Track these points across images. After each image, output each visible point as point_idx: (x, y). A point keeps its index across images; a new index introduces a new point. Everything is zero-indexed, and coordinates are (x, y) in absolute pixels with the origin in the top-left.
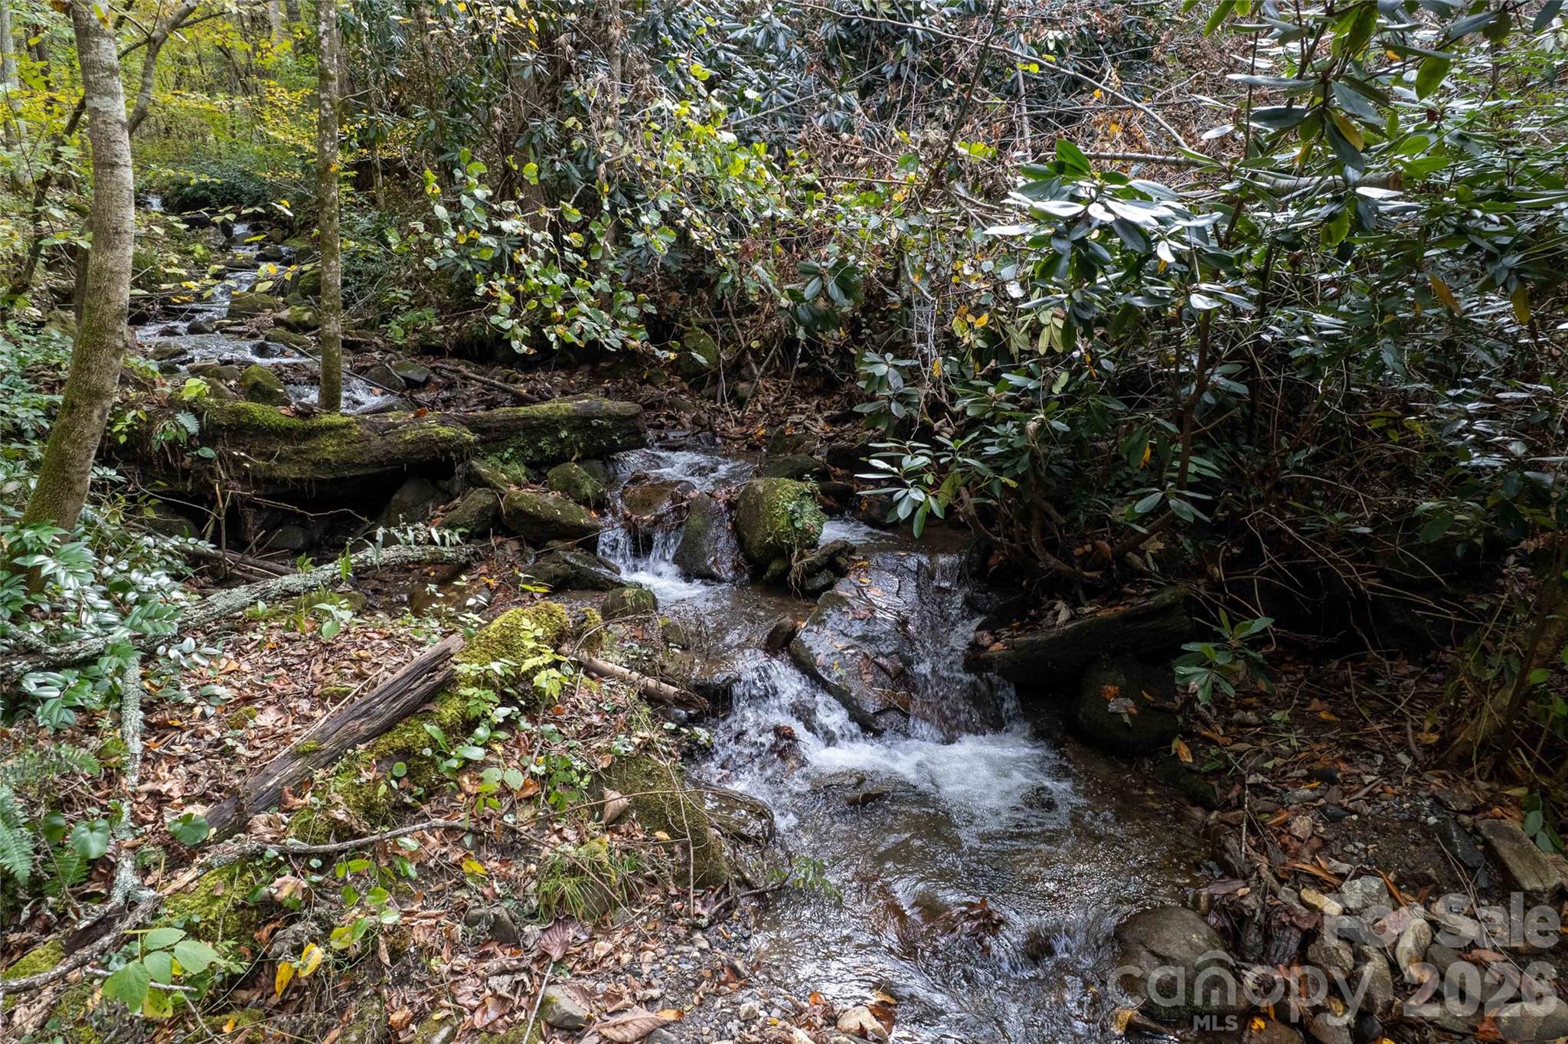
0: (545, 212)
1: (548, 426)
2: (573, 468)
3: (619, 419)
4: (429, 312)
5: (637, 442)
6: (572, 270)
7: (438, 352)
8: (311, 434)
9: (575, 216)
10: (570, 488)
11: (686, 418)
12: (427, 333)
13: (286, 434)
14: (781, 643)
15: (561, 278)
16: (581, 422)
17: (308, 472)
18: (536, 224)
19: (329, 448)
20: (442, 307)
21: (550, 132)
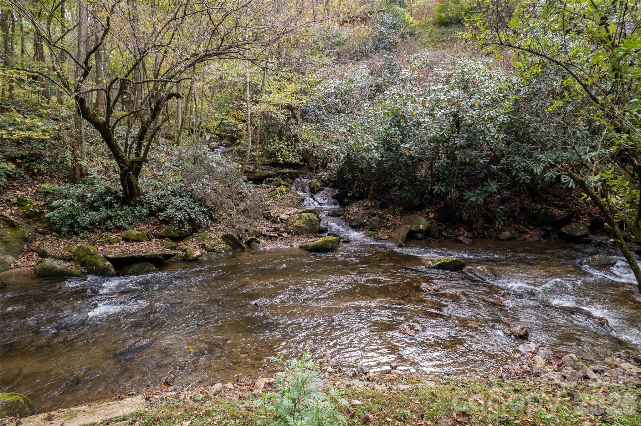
0: (286, 144)
1: (285, 173)
2: (289, 179)
3: (296, 173)
4: (264, 158)
5: (298, 177)
6: (289, 152)
7: (266, 165)
8: (254, 173)
9: (290, 144)
10: (288, 181)
11: (308, 175)
12: (265, 162)
13: (251, 172)
14: (312, 197)
15: (288, 153)
16: (290, 173)
17: (254, 177)
18: (285, 145)
19: (257, 174)
20: (267, 157)
21: (288, 128)
